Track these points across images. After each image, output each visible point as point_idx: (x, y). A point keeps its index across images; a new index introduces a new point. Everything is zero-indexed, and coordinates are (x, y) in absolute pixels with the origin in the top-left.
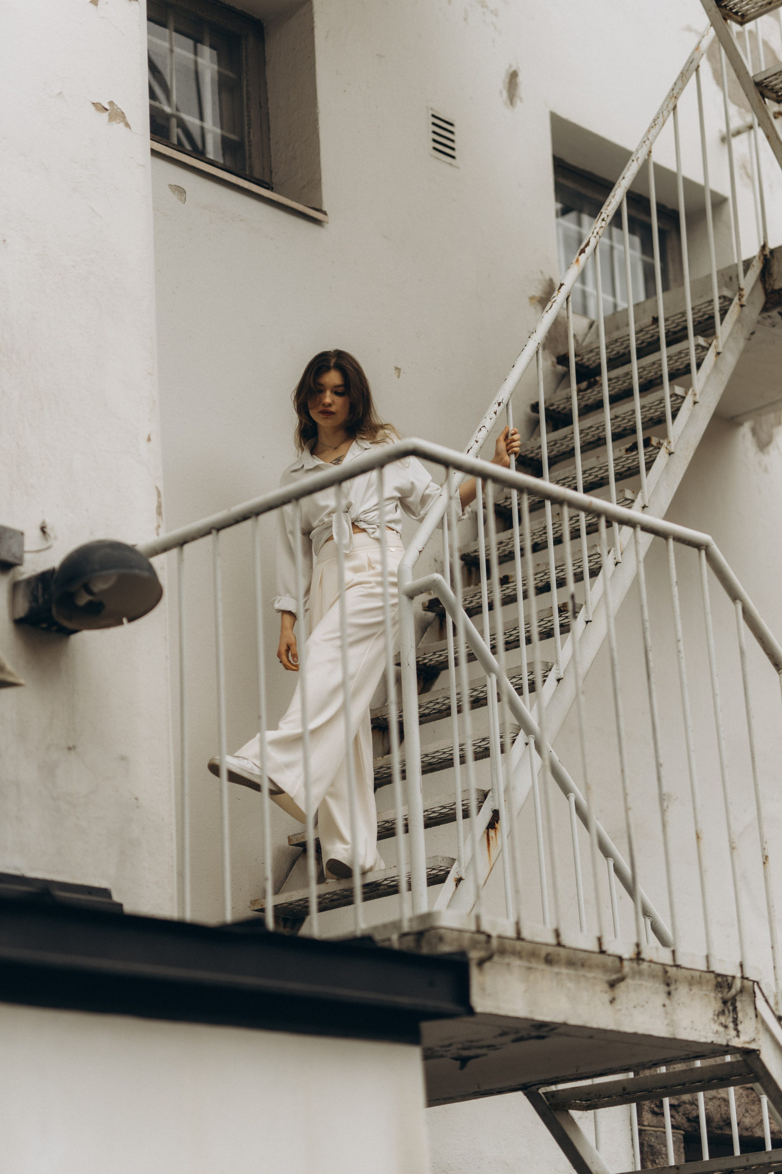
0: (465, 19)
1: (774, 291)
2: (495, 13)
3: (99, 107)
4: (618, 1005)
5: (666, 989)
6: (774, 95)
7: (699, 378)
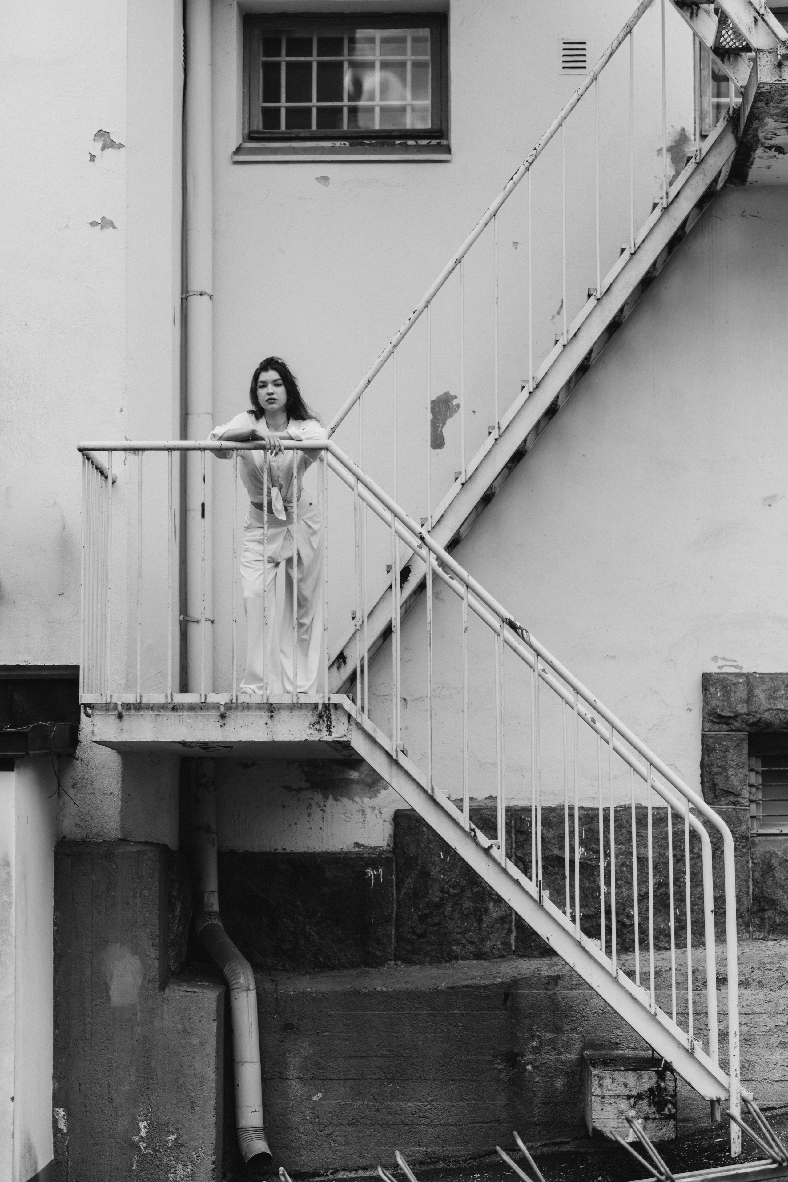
3: (93, 224)
4: (227, 727)
5: (270, 714)
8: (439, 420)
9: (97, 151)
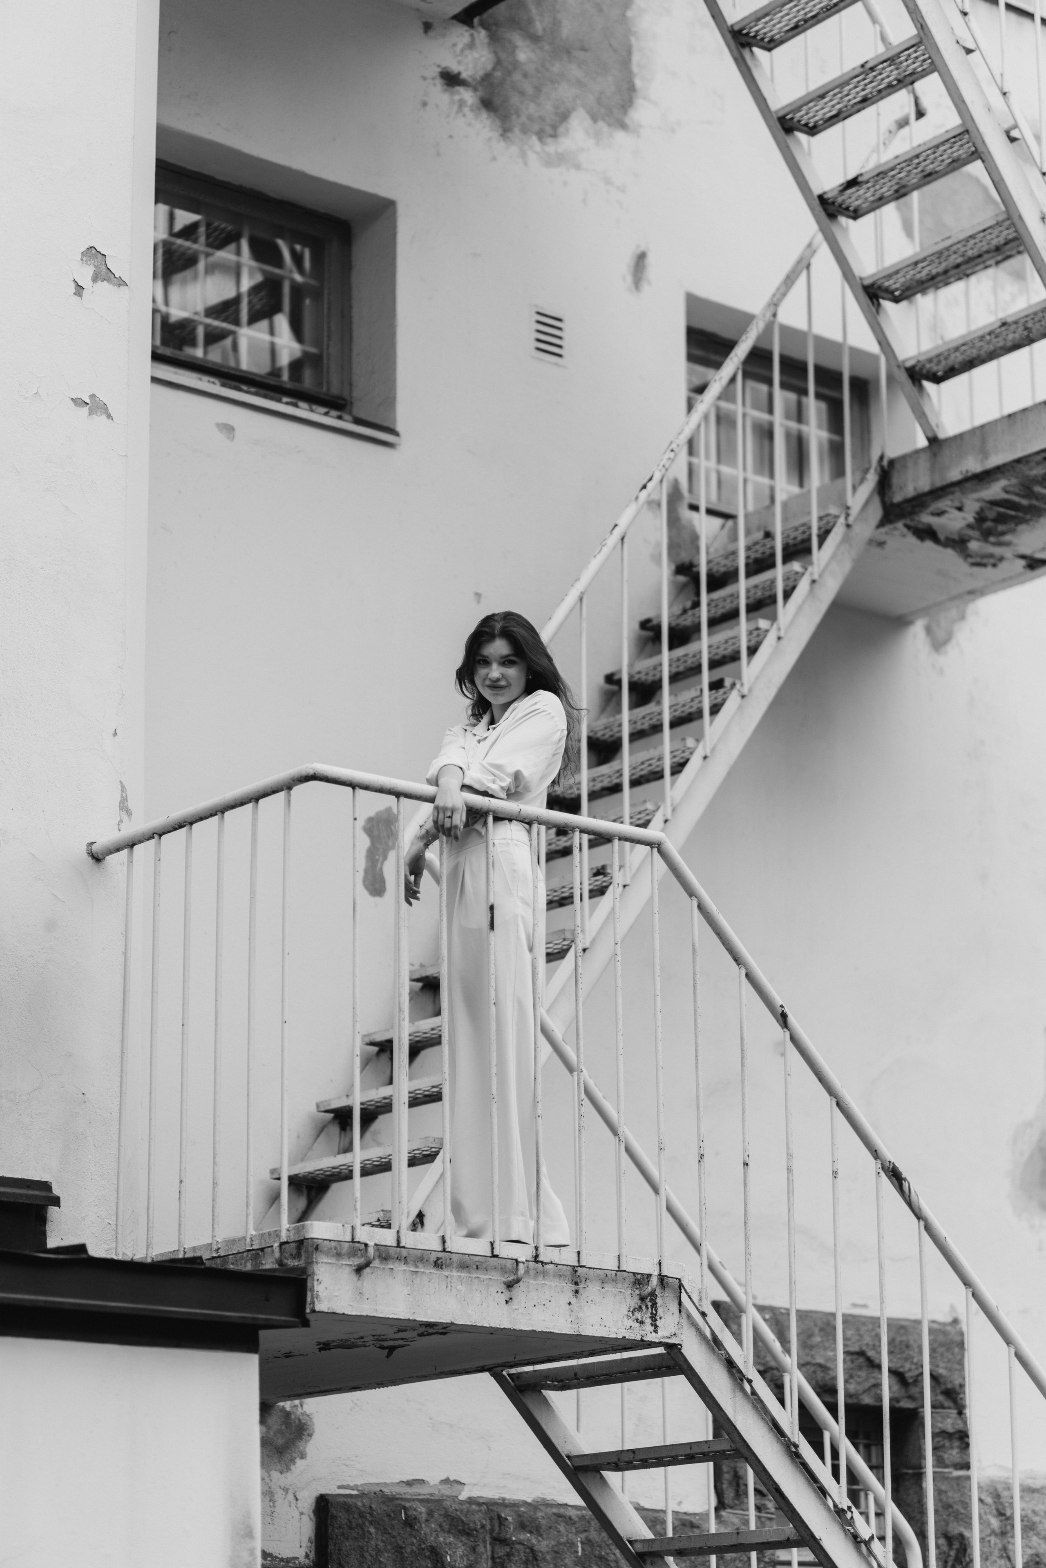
0: (584, 201)
1: (893, 505)
2: (622, 190)
3: (78, 402)
4: (514, 1305)
5: (574, 1287)
6: (890, 296)
7: (785, 612)
8: (378, 849)
9: (85, 281)
